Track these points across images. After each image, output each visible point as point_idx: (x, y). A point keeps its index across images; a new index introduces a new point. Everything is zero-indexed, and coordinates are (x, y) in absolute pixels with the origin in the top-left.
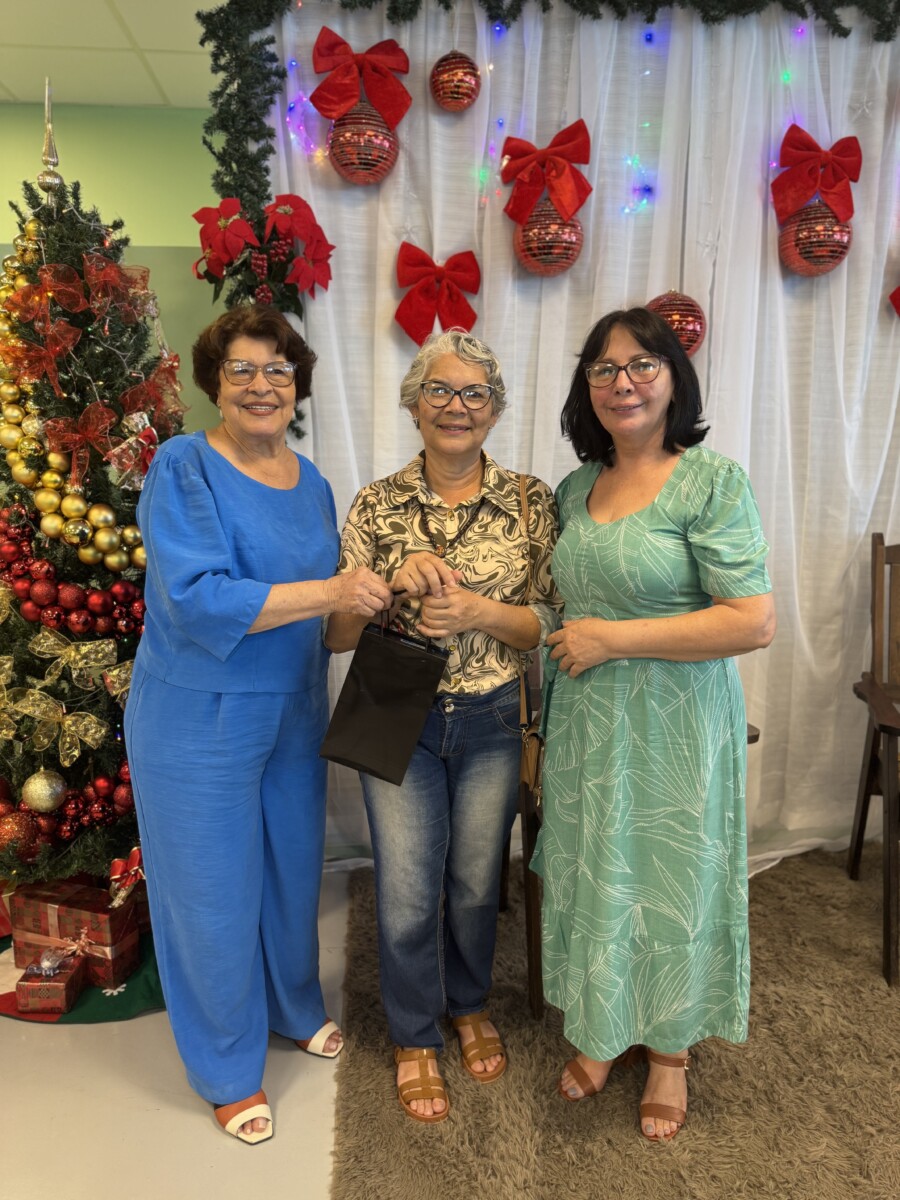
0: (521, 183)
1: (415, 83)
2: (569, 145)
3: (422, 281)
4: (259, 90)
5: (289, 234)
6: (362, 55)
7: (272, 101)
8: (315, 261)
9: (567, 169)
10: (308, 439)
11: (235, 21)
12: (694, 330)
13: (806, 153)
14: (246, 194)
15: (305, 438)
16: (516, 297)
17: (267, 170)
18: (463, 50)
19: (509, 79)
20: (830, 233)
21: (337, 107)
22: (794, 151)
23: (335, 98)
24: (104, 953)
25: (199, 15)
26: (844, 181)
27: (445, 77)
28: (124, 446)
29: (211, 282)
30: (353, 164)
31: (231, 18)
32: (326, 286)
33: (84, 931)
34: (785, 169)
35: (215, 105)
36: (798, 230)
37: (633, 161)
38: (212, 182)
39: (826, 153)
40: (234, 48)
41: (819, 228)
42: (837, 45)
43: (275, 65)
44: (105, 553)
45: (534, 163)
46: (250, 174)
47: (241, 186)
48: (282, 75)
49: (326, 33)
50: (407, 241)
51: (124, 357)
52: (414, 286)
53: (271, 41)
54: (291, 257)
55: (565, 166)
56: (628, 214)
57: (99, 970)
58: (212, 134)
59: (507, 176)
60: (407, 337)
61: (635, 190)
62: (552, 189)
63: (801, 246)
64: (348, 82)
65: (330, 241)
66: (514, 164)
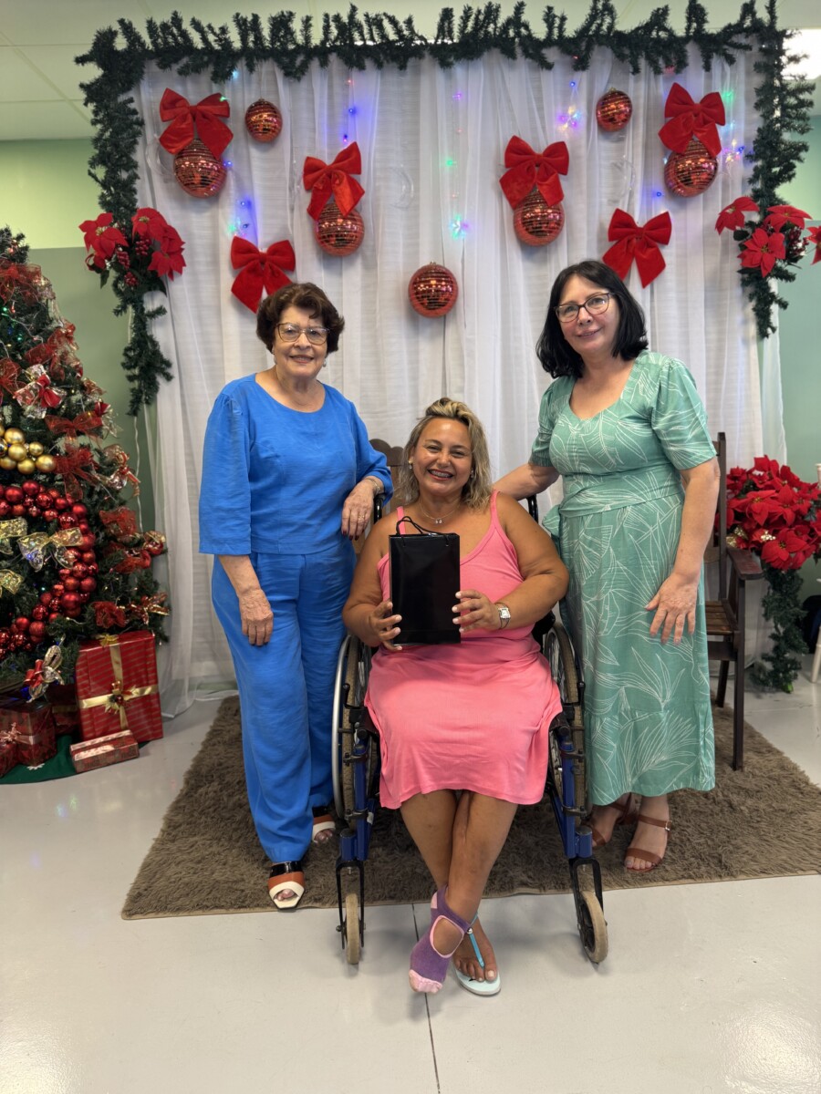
0: (317, 189)
1: (236, 124)
2: (346, 162)
3: (249, 264)
4: (125, 135)
5: (147, 235)
6: (196, 107)
7: (135, 142)
8: (170, 254)
9: (345, 179)
10: (176, 381)
11: (108, 88)
12: (447, 291)
13: (523, 157)
14: (122, 208)
15: (173, 380)
17: (134, 191)
18: (269, 98)
19: (305, 115)
20: (546, 214)
21: (176, 145)
22: (515, 155)
23: (176, 138)
24: (28, 741)
25: (82, 86)
26: (552, 178)
27: (254, 118)
28: (26, 388)
29: (98, 272)
30: (193, 184)
31: (103, 86)
32: (180, 272)
33: (14, 725)
34: (508, 169)
35: (96, 148)
36: (523, 212)
38: (98, 201)
39: (539, 156)
40: (107, 108)
41: (537, 211)
42: (546, 76)
43: (135, 117)
44: (18, 461)
45: (324, 174)
46: (124, 195)
47: (118, 203)
48: (141, 123)
49: (169, 93)
50: (239, 236)
51: (28, 327)
52: (244, 268)
53: (131, 100)
54: (151, 251)
55: (342, 179)
57: (25, 754)
58: (94, 168)
59: (308, 186)
60: (243, 304)
62: (336, 193)
63: (527, 224)
64: (183, 126)
65: (183, 239)
66: (311, 177)
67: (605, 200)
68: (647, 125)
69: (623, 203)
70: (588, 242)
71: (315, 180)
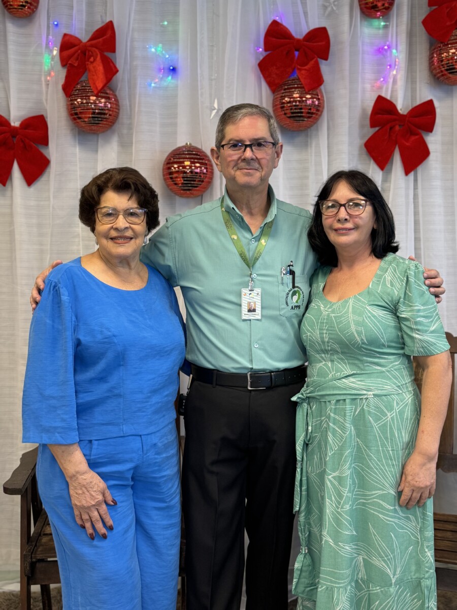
0: (71, 66)
2: (101, 40)
9: (99, 57)
12: (202, 172)
13: (282, 40)
16: (77, 149)
20: (304, 99)
22: (274, 39)
26: (312, 62)
34: (268, 53)
36: (282, 97)
37: (156, 50)
39: (298, 40)
41: (295, 95)
45: (79, 51)
55: (97, 55)
56: (154, 87)
59: (64, 61)
61: (160, 70)
62: (89, 70)
63: (285, 109)
66: (66, 53)
67: (368, 86)
68: (412, 14)
69: (387, 89)
70: (350, 127)
71: (70, 57)
